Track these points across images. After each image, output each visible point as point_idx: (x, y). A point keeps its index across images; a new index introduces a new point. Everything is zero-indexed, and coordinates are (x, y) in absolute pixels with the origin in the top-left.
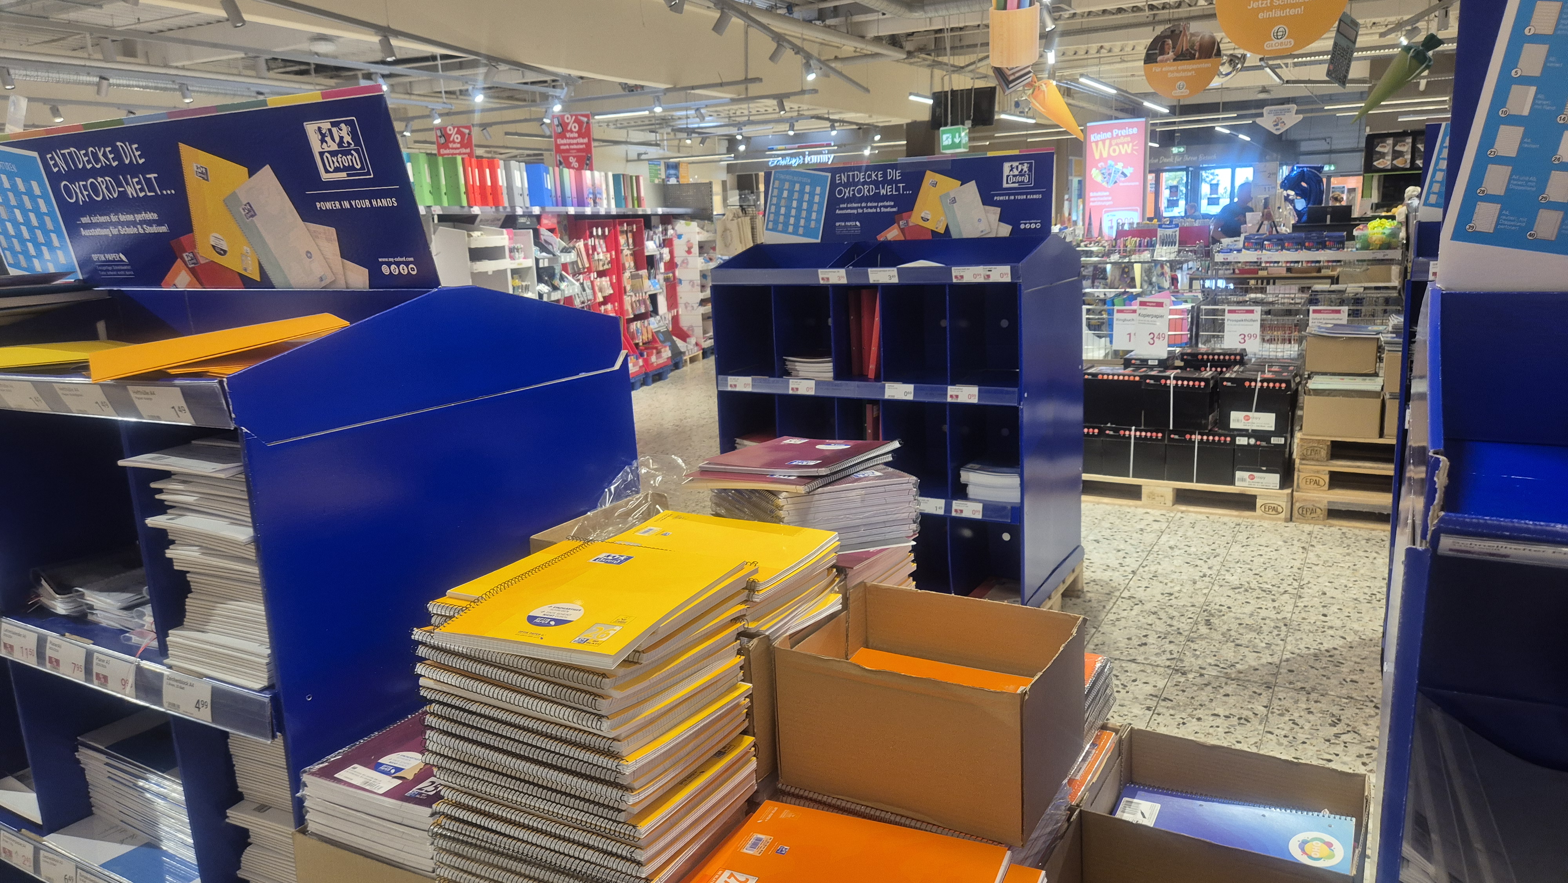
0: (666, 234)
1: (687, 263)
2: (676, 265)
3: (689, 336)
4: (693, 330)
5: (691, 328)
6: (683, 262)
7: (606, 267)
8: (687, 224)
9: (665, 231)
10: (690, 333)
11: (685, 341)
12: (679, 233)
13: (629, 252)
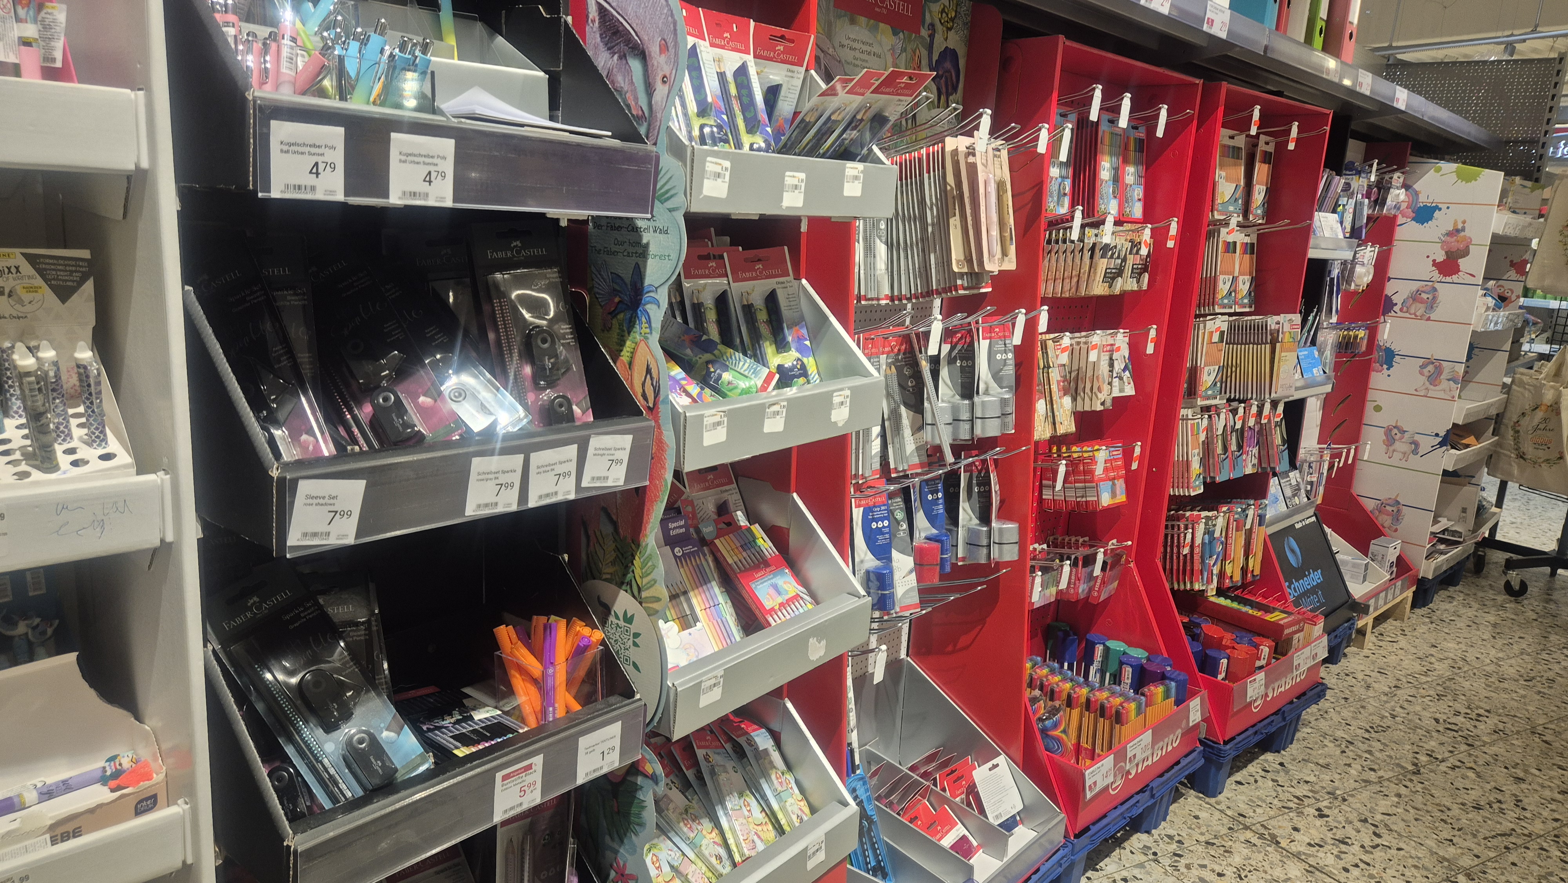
0: (1379, 202)
1: (1431, 305)
2: (1388, 306)
3: (1378, 533)
4: (1397, 517)
5: (1396, 509)
6: (1415, 297)
7: (1126, 284)
8: (1460, 176)
9: (1382, 188)
10: (1384, 520)
11: (1364, 549)
12: (1423, 199)
13: (1240, 238)
